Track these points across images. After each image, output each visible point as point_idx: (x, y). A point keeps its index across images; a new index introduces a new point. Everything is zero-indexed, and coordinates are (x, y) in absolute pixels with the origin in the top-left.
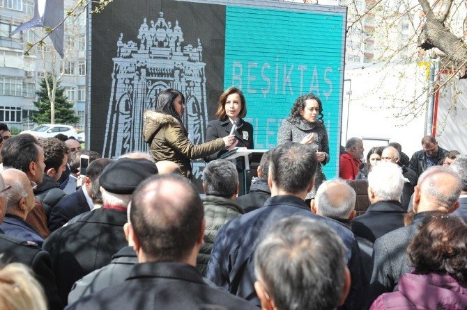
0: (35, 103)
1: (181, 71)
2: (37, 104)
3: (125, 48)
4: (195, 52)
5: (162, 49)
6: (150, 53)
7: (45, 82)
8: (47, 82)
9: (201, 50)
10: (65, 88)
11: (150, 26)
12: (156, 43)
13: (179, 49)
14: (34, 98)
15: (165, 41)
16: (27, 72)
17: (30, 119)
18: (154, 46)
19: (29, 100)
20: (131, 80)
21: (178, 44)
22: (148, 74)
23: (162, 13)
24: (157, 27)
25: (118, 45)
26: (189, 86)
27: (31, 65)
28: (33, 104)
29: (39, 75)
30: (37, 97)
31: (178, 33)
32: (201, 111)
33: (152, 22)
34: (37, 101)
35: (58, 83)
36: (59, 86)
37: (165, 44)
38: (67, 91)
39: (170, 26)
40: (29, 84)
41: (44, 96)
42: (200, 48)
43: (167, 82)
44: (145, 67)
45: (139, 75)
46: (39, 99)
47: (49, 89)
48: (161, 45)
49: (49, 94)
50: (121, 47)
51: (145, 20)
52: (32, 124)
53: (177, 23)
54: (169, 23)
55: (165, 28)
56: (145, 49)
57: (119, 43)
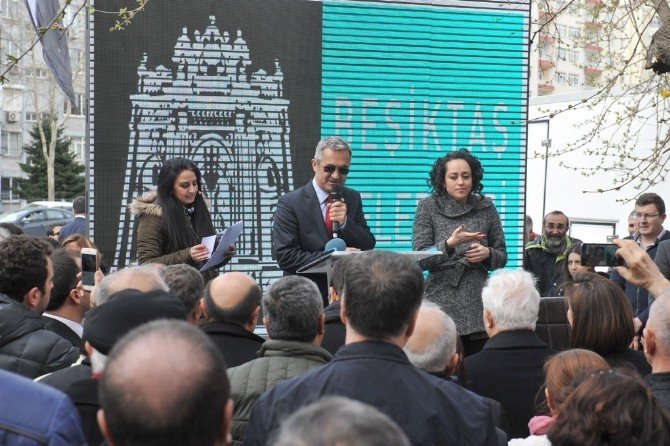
0: (22, 165)
1: (248, 115)
2: (25, 168)
3: (151, 78)
4: (271, 82)
5: (214, 78)
6: (194, 86)
7: (37, 129)
8: (41, 129)
9: (281, 79)
10: (72, 138)
11: (193, 41)
12: (204, 69)
13: (243, 77)
14: (20, 157)
15: (220, 65)
16: (7, 114)
17: (15, 192)
18: (200, 73)
19: (13, 161)
20: (162, 131)
21: (242, 70)
22: (191, 121)
23: (213, 18)
24: (206, 42)
25: (140, 73)
26: (260, 140)
27: (15, 102)
28: (18, 168)
29: (28, 117)
30: (26, 156)
31: (240, 50)
32: (282, 181)
33: (197, 32)
34: (25, 162)
35: (60, 132)
36: (62, 136)
37: (220, 69)
38: (75, 143)
39: (227, 39)
40: (12, 133)
41: (36, 152)
42: (279, 76)
43: (224, 134)
44: (186, 109)
45: (176, 123)
46: (28, 160)
47: (44, 140)
48: (212, 70)
49: (45, 150)
50: (144, 77)
51: (185, 30)
52: (17, 201)
53: (239, 33)
54: (226, 34)
55: (219, 42)
56: (186, 79)
57: (142, 70)
